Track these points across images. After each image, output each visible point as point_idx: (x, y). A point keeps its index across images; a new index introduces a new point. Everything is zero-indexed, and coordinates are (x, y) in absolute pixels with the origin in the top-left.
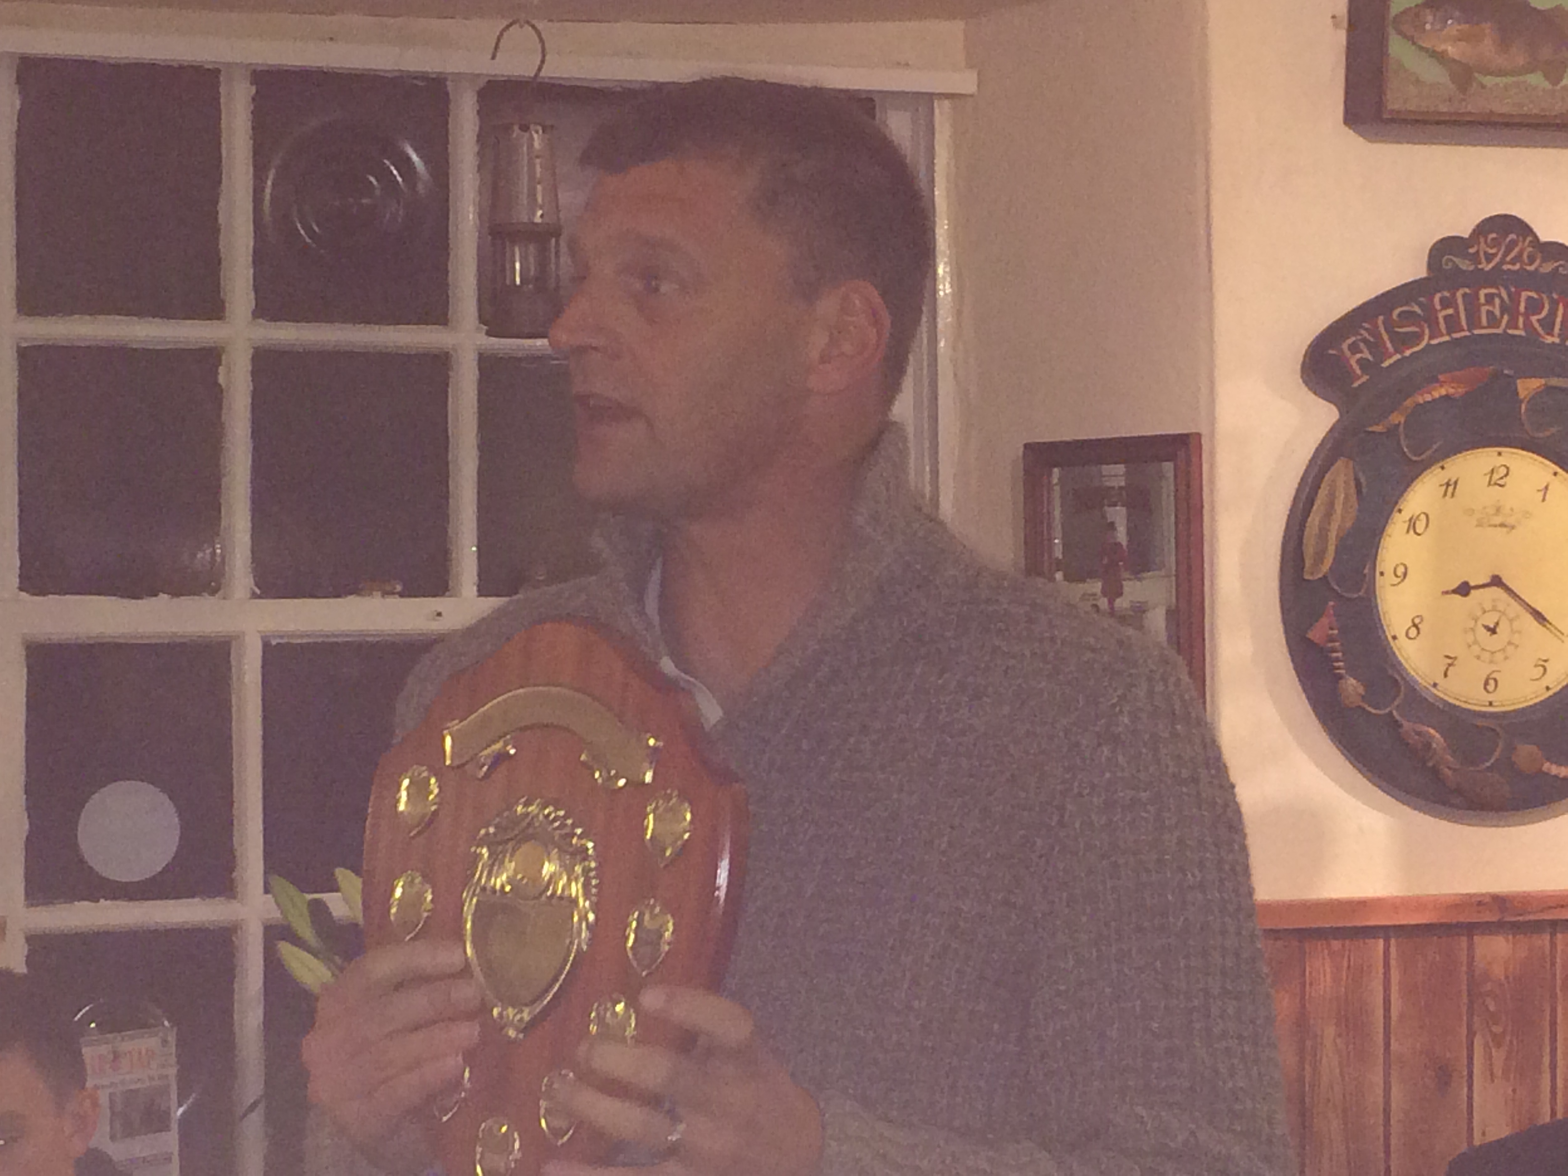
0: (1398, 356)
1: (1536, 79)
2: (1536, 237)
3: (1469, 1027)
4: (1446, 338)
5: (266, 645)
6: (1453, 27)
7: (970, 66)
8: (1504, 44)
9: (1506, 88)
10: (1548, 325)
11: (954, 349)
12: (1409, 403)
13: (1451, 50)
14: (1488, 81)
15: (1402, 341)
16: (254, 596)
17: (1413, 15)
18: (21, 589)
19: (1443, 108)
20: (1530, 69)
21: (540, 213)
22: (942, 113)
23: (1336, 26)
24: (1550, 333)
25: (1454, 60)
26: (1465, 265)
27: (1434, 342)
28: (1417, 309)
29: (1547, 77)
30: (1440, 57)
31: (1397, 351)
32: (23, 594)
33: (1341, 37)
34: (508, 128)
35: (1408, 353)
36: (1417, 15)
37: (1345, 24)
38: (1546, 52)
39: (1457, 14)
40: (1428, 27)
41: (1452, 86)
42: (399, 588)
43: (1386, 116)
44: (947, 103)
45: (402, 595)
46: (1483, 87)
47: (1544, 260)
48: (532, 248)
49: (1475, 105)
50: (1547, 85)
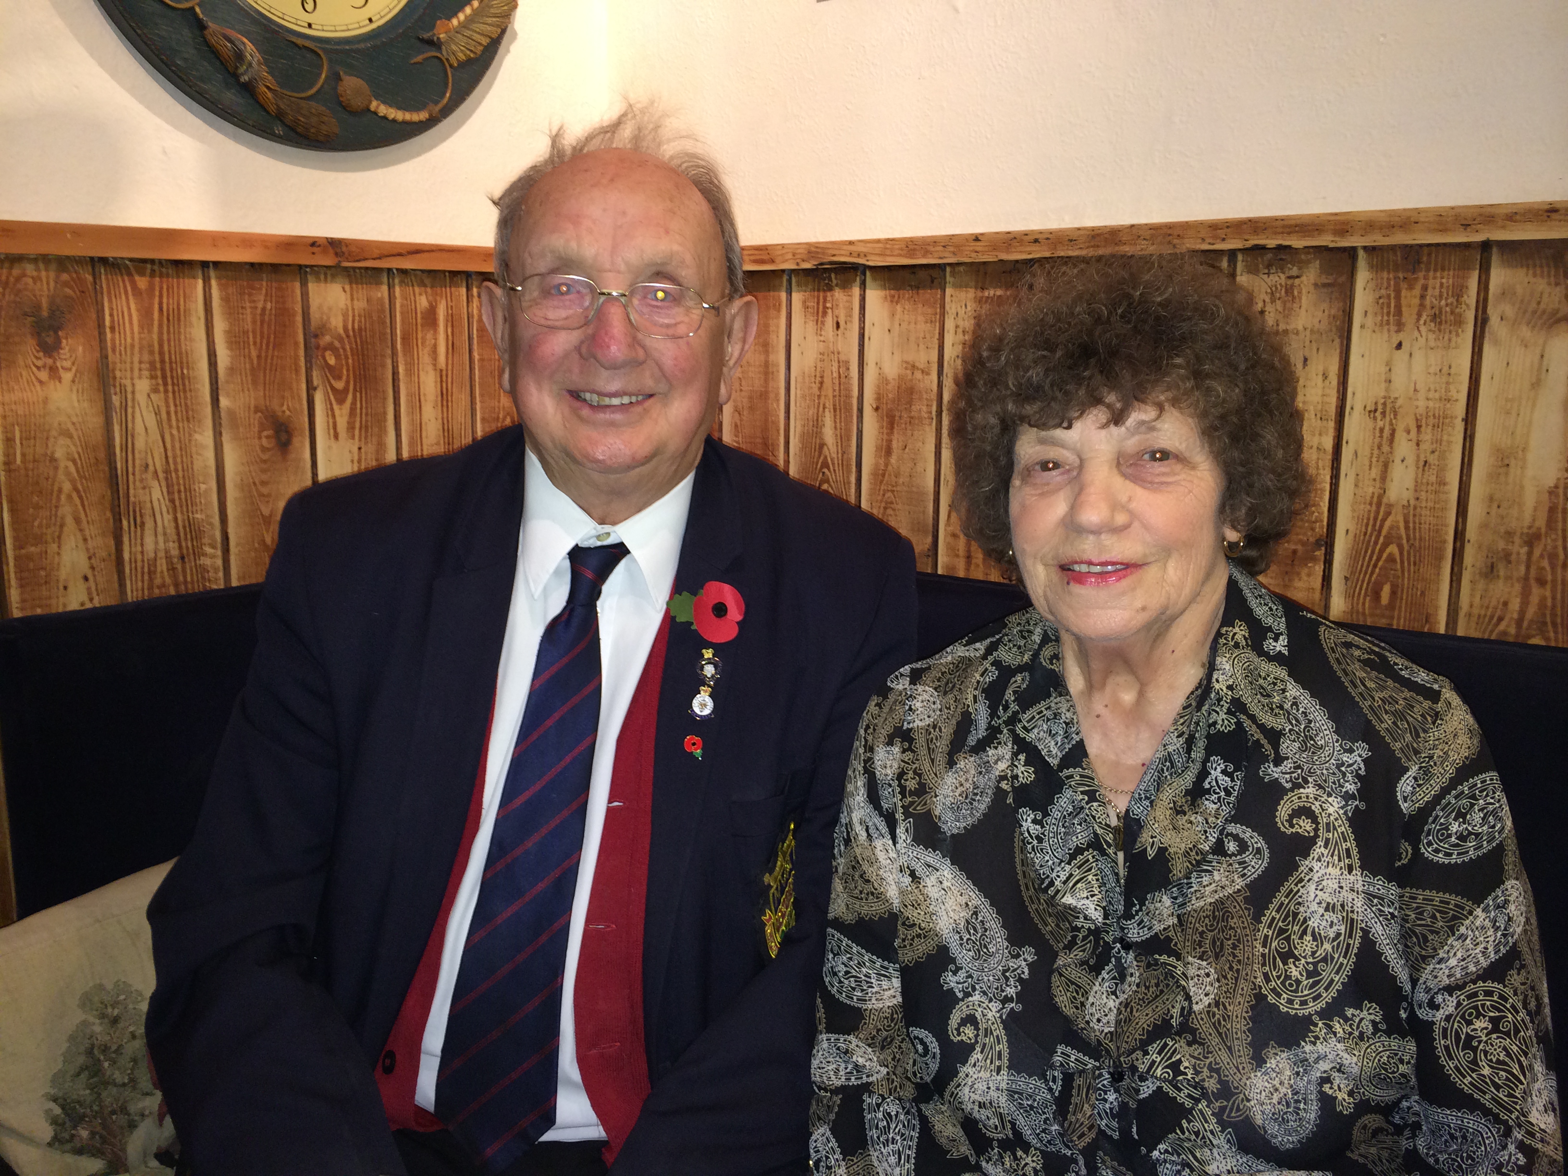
3: (309, 381)
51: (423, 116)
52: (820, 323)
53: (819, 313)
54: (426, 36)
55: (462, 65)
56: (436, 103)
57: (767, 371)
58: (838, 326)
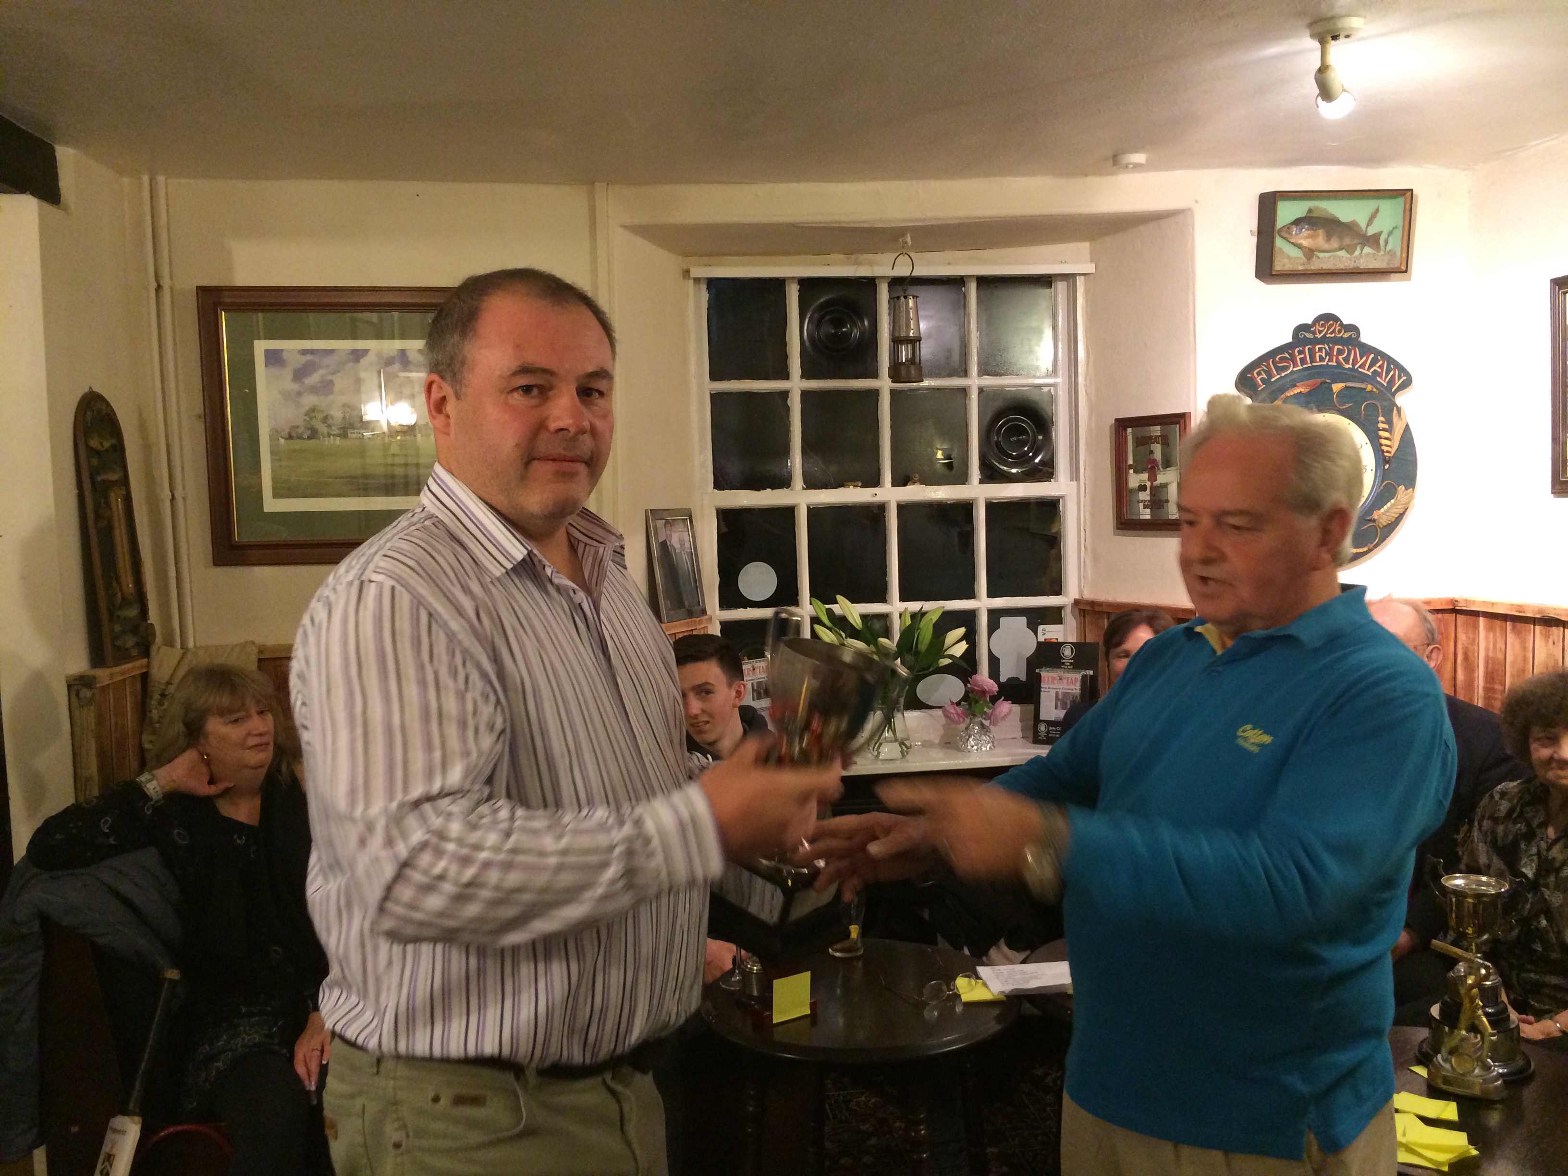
0: (1278, 376)
1: (1343, 253)
2: (1341, 322)
4: (1301, 367)
5: (808, 508)
6: (1305, 232)
7: (1092, 261)
8: (1328, 238)
9: (1329, 258)
10: (1346, 360)
11: (1086, 380)
12: (1283, 396)
13: (1305, 243)
14: (1321, 255)
15: (1279, 370)
16: (804, 489)
17: (1288, 227)
18: (714, 488)
19: (1301, 268)
20: (1340, 249)
21: (912, 332)
22: (1080, 282)
23: (1252, 234)
24: (1348, 364)
25: (1306, 247)
26: (1310, 336)
27: (1295, 369)
28: (1287, 355)
29: (1347, 252)
30: (1299, 246)
31: (1278, 374)
32: (716, 490)
33: (1254, 240)
34: (898, 298)
35: (1283, 375)
36: (1288, 228)
37: (1256, 234)
38: (1347, 241)
39: (1306, 226)
40: (1294, 233)
41: (1305, 258)
42: (860, 484)
43: (1273, 273)
44: (1082, 277)
45: (861, 487)
46: (1319, 258)
47: (1345, 332)
48: (910, 346)
49: (1316, 265)
50: (1348, 256)
51: (1365, 549)
52: (1547, 641)
53: (1547, 637)
54: (1369, 518)
55: (1385, 527)
56: (1372, 543)
57: (1525, 660)
58: (1554, 643)
